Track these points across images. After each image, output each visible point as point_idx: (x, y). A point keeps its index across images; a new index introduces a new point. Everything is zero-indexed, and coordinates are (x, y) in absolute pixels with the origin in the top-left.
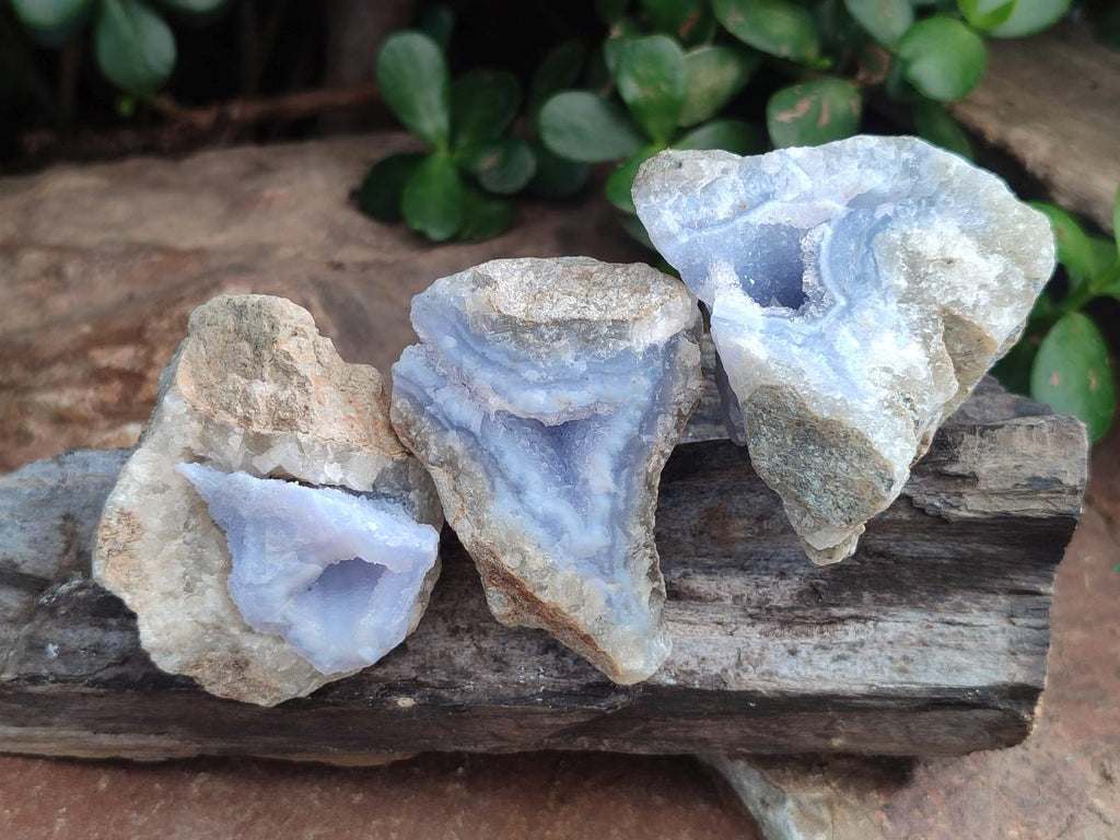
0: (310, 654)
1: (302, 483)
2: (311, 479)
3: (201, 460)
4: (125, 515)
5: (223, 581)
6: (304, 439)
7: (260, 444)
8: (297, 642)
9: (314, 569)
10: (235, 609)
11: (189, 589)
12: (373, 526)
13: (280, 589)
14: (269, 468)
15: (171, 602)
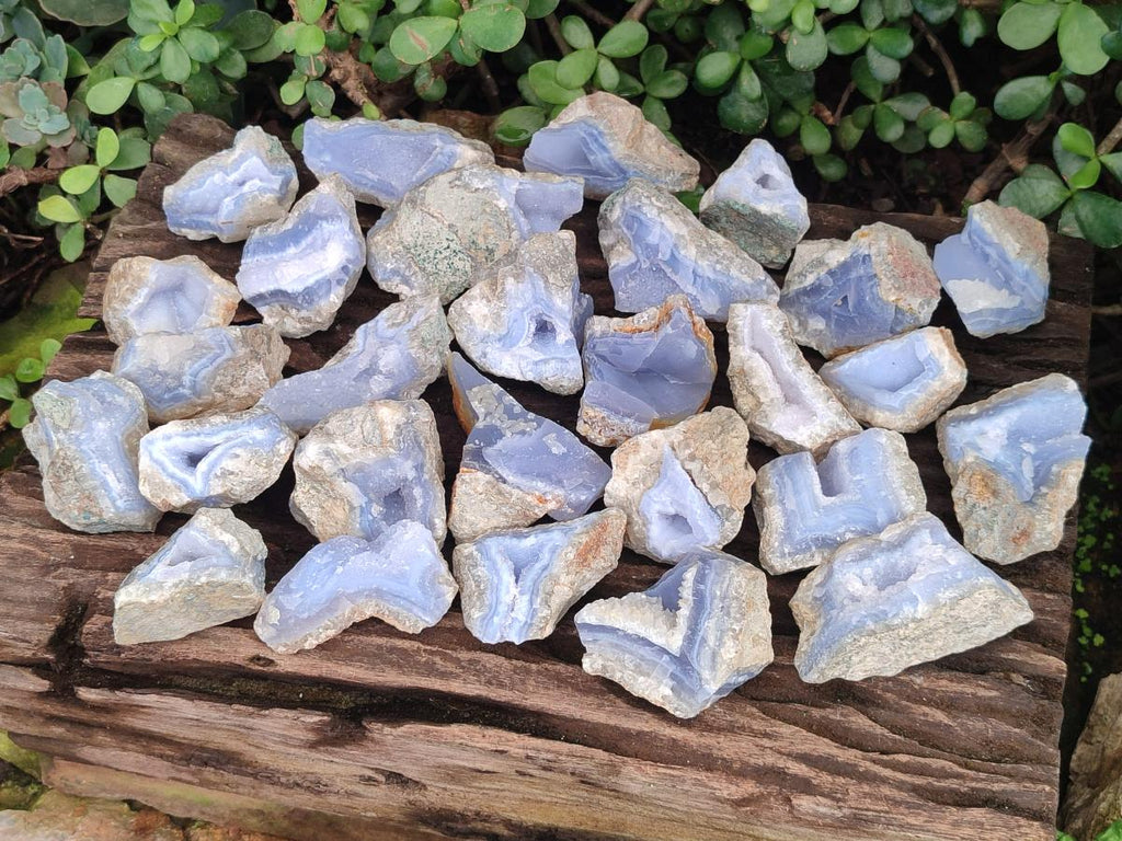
0: (649, 537)
1: (693, 480)
2: (696, 481)
3: (674, 449)
4: (637, 444)
5: (644, 490)
6: (705, 467)
7: (692, 458)
8: (648, 530)
9: (672, 511)
10: (639, 502)
11: (634, 484)
12: (699, 512)
13: (657, 507)
14: (687, 467)
15: (625, 482)
